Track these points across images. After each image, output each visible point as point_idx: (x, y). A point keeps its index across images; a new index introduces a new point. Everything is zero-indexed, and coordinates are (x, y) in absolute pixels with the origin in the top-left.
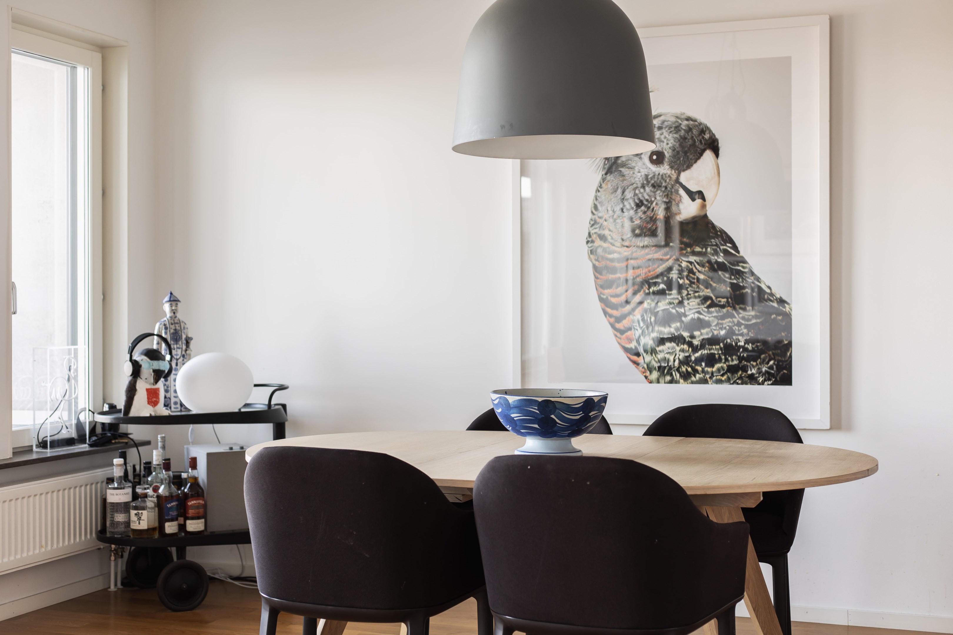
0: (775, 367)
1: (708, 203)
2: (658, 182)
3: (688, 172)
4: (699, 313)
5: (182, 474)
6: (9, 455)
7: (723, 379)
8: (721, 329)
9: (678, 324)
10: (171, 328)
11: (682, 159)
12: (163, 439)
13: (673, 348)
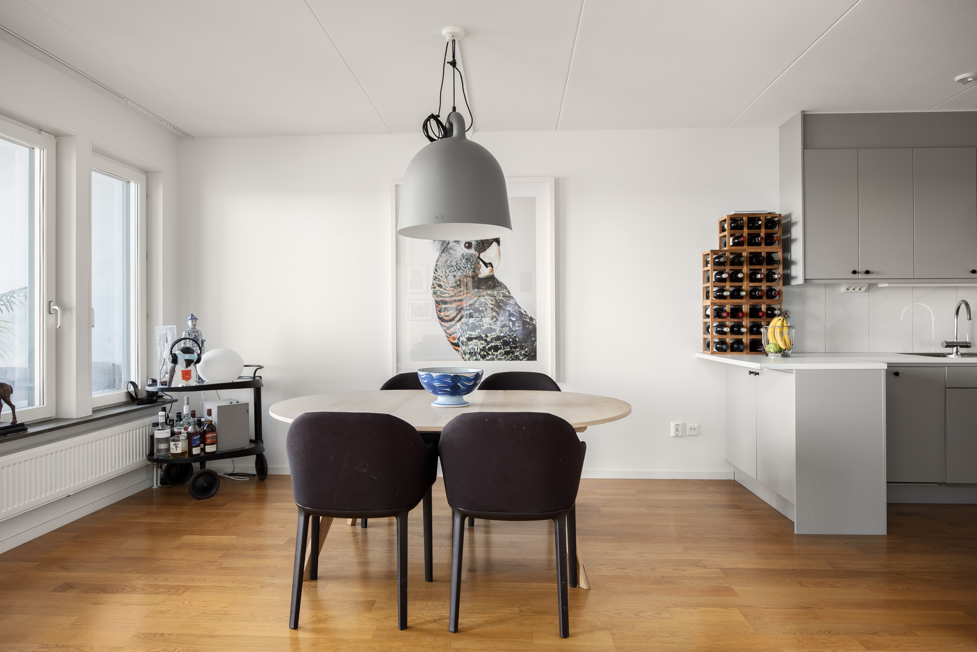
0: (528, 351)
1: (494, 269)
2: (469, 258)
3: (484, 253)
4: (490, 324)
5: (202, 419)
6: (90, 413)
7: (502, 358)
8: (501, 332)
9: (479, 330)
10: (193, 335)
11: (481, 246)
12: (188, 398)
13: (477, 342)
